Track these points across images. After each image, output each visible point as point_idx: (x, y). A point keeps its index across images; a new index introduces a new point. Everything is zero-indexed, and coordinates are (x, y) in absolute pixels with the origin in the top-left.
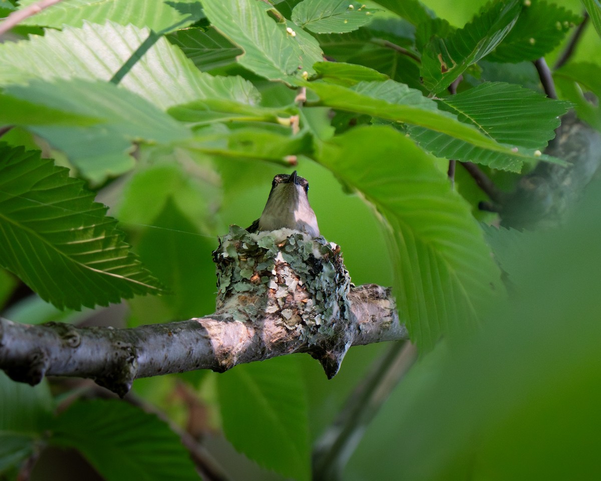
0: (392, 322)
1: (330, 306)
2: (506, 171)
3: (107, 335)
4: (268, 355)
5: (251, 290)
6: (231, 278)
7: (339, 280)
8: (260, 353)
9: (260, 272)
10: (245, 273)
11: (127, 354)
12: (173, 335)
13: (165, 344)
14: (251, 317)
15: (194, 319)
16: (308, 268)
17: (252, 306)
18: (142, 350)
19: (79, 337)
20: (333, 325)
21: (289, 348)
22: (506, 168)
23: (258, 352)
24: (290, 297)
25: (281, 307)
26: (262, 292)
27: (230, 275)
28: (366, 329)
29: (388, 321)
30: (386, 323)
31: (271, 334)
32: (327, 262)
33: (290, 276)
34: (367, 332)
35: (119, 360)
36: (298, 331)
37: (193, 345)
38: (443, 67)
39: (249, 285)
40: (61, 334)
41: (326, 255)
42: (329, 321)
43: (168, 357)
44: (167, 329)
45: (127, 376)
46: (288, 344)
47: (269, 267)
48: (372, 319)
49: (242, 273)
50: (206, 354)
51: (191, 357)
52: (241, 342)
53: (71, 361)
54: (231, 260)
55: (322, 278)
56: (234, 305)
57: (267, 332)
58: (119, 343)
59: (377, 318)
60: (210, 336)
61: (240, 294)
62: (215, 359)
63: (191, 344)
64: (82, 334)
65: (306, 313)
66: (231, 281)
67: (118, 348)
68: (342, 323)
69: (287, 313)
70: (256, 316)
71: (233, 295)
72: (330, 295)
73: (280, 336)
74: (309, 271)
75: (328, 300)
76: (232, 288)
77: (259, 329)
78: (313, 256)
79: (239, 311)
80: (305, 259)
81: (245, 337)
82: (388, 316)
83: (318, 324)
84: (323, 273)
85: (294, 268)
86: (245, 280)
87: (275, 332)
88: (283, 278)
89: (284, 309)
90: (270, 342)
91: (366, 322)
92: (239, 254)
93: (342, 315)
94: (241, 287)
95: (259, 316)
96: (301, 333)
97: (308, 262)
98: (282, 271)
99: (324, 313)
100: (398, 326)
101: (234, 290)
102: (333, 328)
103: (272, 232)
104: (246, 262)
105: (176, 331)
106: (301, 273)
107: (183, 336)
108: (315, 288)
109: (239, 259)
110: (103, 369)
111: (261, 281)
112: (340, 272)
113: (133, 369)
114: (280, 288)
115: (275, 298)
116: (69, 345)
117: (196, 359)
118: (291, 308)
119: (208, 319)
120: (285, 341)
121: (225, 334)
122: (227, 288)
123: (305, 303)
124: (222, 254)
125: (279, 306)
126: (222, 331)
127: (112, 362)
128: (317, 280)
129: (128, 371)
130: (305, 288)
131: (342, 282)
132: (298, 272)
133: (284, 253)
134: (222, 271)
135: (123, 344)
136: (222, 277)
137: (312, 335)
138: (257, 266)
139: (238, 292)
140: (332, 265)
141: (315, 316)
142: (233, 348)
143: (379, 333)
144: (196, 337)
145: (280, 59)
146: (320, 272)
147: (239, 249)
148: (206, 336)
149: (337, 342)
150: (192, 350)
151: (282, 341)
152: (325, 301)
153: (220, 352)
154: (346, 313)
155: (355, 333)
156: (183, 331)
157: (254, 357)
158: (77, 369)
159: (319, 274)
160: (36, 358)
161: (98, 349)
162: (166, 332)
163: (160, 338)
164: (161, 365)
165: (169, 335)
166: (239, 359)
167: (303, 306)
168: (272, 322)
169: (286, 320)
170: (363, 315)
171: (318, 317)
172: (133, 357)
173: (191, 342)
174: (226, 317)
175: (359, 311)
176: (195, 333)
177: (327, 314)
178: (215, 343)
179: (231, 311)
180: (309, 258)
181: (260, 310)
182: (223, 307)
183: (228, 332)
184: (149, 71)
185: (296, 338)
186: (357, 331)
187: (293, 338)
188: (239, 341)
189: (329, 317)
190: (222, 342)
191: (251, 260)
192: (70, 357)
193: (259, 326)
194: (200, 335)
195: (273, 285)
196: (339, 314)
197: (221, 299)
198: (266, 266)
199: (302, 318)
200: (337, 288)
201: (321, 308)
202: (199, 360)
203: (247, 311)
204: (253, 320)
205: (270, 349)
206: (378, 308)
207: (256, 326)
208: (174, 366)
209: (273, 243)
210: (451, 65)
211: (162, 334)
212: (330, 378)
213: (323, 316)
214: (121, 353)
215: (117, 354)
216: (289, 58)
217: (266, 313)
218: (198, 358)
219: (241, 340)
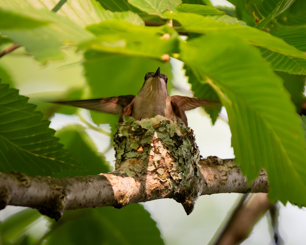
0: (227, 180)
1: (188, 167)
2: (300, 75)
3: (47, 181)
4: (149, 198)
5: (138, 156)
6: (125, 149)
7: (193, 151)
8: (144, 196)
9: (143, 145)
10: (134, 146)
11: (60, 193)
12: (88, 183)
13: (84, 188)
14: (138, 173)
15: (101, 174)
16: (174, 142)
17: (138, 166)
18: (69, 191)
19: (29, 181)
20: (190, 180)
21: (162, 194)
22: (300, 73)
23: (142, 196)
24: (162, 160)
25: (157, 167)
26: (145, 158)
27: (124, 147)
28: (211, 184)
29: (225, 179)
30: (223, 180)
31: (151, 185)
32: (185, 139)
33: (162, 147)
34: (211, 185)
35: (55, 197)
36: (168, 183)
37: (102, 190)
38: (256, 20)
39: (136, 153)
40: (18, 179)
41: (185, 134)
42: (188, 177)
43: (86, 197)
44: (85, 179)
45: (60, 207)
46: (161, 191)
47: (149, 142)
48: (214, 177)
49: (131, 146)
50: (110, 195)
51: (100, 197)
52: (132, 188)
53: (25, 196)
54: (124, 137)
55: (183, 149)
56: (127, 166)
57: (148, 183)
58: (55, 186)
59: (217, 177)
60: (112, 184)
61: (130, 159)
62: (115, 199)
63: (100, 189)
64: (31, 180)
65: (173, 171)
66: (124, 151)
67: (54, 189)
68: (195, 179)
69: (160, 171)
70: (141, 173)
71: (126, 160)
72: (187, 160)
73: (156, 186)
74: (174, 144)
75: (186, 163)
76: (125, 156)
77: (143, 181)
78: (177, 134)
79: (130, 169)
80: (172, 136)
81: (134, 186)
82: (224, 176)
83: (180, 178)
84: (183, 146)
85: (164, 142)
86: (133, 150)
87: (153, 183)
88: (158, 148)
89: (158, 168)
90: (150, 189)
91: (210, 179)
92: (129, 134)
93: (195, 174)
94: (131, 155)
95: (143, 173)
96: (170, 184)
97: (173, 138)
98: (157, 144)
99: (184, 171)
100: (231, 183)
101: (126, 157)
102: (190, 182)
103: (151, 119)
104: (134, 139)
105: (91, 180)
106: (169, 145)
107: (95, 183)
108: (178, 155)
109: (130, 137)
110: (45, 202)
111: (144, 150)
112: (194, 146)
113: (64, 203)
114: (156, 154)
115: (153, 161)
116: (23, 185)
117: (103, 199)
118: (163, 168)
119: (110, 174)
120: (159, 189)
121: (122, 183)
122: (122, 156)
123: (172, 165)
124: (118, 135)
125: (155, 166)
126: (120, 181)
127: (51, 198)
128: (179, 150)
129: (60, 204)
130: (171, 155)
131: (195, 152)
132: (167, 145)
133: (158, 133)
134: (119, 146)
135: (57, 187)
136: (118, 149)
137: (177, 186)
138: (141, 141)
139: (129, 158)
140: (189, 141)
141: (179, 173)
142: (127, 192)
143: (219, 187)
144: (103, 184)
145: (155, 3)
146: (181, 145)
147: (129, 131)
148: (109, 184)
149: (192, 191)
150: (101, 193)
151: (157, 189)
152: (185, 164)
153: (119, 194)
154: (198, 173)
155: (204, 186)
156: (95, 180)
157: (140, 199)
158: (28, 202)
159: (180, 146)
160: (2, 192)
161: (42, 189)
162: (84, 181)
163: (80, 184)
164: (81, 202)
165: (86, 183)
166: (131, 200)
167: (170, 167)
168: (151, 177)
169: (160, 175)
170: (208, 175)
171: (180, 174)
172: (64, 195)
173: (100, 188)
174: (122, 173)
175: (206, 172)
176: (102, 182)
177: (186, 172)
178: (115, 189)
179: (125, 169)
180: (174, 136)
181: (143, 169)
182: (120, 167)
183: (123, 182)
184: (72, 8)
185: (166, 187)
186: (205, 185)
187: (164, 187)
188: (131, 188)
189: (187, 174)
190: (119, 188)
191: (137, 137)
192: (24, 193)
193: (143, 179)
194: (106, 183)
195: (152, 153)
196: (193, 173)
197: (118, 163)
198: (147, 141)
199: (170, 175)
200: (192, 156)
201: (182, 168)
202: (105, 199)
203: (135, 170)
204: (139, 175)
205: (150, 194)
206: (218, 170)
207: (141, 179)
208: (90, 202)
209: (151, 126)
210: (261, 18)
211: (82, 182)
212: (188, 214)
213: (184, 173)
214: (56, 192)
215: (53, 193)
216: (161, 2)
217: (147, 171)
218: (105, 198)
219: (132, 187)
